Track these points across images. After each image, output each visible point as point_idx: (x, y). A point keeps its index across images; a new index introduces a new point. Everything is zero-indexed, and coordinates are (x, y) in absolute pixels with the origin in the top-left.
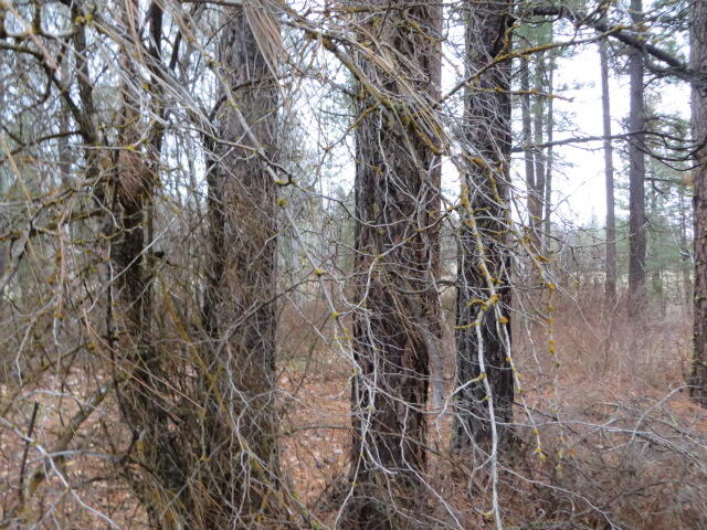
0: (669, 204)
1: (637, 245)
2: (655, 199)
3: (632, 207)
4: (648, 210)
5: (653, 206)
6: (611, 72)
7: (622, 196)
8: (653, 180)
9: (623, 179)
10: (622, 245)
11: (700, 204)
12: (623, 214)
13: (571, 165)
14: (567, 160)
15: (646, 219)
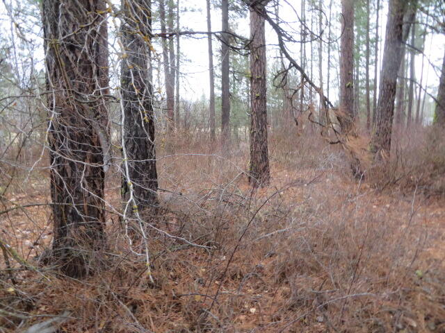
0: (242, 88)
1: (226, 109)
2: (234, 84)
3: (223, 89)
4: (231, 90)
5: (234, 88)
6: (212, 6)
7: (218, 82)
8: (234, 73)
9: (218, 72)
10: (218, 109)
11: (254, 81)
12: (218, 93)
13: (190, 61)
14: (188, 58)
15: (230, 94)
